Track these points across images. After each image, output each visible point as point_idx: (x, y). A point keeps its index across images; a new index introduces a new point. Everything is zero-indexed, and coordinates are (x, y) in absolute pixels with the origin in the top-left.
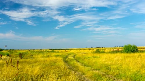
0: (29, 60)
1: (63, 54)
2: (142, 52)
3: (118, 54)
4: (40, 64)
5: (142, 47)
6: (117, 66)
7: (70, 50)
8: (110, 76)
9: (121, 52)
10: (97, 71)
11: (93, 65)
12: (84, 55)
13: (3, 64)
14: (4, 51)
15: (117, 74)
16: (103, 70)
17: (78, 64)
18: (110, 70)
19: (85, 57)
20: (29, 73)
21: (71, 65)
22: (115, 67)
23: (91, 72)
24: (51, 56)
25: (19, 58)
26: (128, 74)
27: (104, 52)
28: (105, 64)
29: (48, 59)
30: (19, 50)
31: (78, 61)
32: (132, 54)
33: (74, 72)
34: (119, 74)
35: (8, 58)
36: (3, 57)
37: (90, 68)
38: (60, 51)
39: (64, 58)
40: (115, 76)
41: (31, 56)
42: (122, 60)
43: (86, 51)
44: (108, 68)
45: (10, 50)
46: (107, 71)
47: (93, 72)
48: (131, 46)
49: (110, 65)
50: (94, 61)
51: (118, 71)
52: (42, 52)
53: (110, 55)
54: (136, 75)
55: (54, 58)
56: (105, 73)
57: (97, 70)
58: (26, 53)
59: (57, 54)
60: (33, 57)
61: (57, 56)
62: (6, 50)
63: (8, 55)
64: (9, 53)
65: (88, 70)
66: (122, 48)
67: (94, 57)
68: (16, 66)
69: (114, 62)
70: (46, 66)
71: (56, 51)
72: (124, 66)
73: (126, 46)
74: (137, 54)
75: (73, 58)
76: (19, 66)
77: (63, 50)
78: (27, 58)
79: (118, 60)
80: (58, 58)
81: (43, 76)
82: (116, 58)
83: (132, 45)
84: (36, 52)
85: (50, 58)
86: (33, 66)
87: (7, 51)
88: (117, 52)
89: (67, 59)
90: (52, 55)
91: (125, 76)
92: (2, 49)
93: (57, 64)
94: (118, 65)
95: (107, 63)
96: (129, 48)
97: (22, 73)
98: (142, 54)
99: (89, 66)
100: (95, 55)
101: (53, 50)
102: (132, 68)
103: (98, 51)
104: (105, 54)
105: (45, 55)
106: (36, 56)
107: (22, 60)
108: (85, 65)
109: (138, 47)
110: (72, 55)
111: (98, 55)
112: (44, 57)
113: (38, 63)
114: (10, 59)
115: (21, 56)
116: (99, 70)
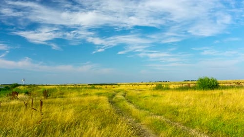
0: (58, 100)
1: (109, 92)
2: (224, 88)
3: (189, 92)
4: (74, 106)
5: (225, 81)
6: (188, 109)
7: (119, 85)
8: (177, 124)
9: (194, 88)
10: (159, 117)
11: (152, 108)
12: (139, 92)
13: (20, 107)
14: (21, 87)
15: (187, 122)
16: (167, 115)
17: (131, 106)
18: (178, 115)
19: (140, 96)
20: (58, 120)
21: (120, 108)
22: (185, 110)
23: (149, 118)
24: (90, 95)
25: (43, 97)
26: (204, 121)
27: (168, 89)
28: (170, 107)
29: (86, 99)
30: (43, 85)
31: (131, 102)
32: (209, 92)
33: (124, 118)
34: (191, 120)
35: (27, 97)
36: (19, 96)
37: (148, 112)
38: (104, 87)
39: (109, 97)
40: (185, 125)
41: (62, 95)
42: (195, 101)
43: (142, 87)
44: (175, 112)
45: (30, 86)
46: (172, 116)
47: (153, 117)
48: (209, 80)
49: (177, 108)
50: (154, 101)
51: (189, 117)
52: (77, 88)
53: (177, 93)
54: (216, 122)
55: (95, 98)
56: (170, 119)
57: (158, 114)
58: (54, 90)
59: (99, 91)
60: (64, 96)
61: (99, 94)
62: (24, 85)
63: (27, 93)
64: (28, 89)
65: (146, 115)
66: (195, 82)
67: (154, 96)
68: (38, 109)
69: (184, 104)
70: (83, 109)
71: (98, 86)
72: (199, 109)
73: (201, 80)
74: (217, 92)
75: (123, 97)
76: (44, 109)
77: (107, 86)
78: (55, 98)
79: (189, 100)
80: (102, 97)
81: (79, 124)
82: (187, 98)
83: (210, 78)
84: (69, 88)
85: (89, 98)
86: (64, 109)
87: (26, 87)
88: (188, 88)
89: (114, 99)
90: (92, 93)
91: (200, 124)
92: (19, 83)
93: (99, 106)
94: (188, 107)
95: (172, 104)
96: (205, 82)
97: (47, 119)
98: (225, 92)
99: (146, 110)
100: (156, 92)
101: (93, 86)
102: (210, 112)
103: (159, 87)
104: (169, 91)
105: (82, 93)
106: (68, 95)
107: (47, 101)
108: (141, 108)
109: (219, 81)
110: (122, 93)
111: (160, 93)
112: (80, 96)
113: (71, 105)
114: (30, 98)
115: (46, 93)
116: (161, 115)
